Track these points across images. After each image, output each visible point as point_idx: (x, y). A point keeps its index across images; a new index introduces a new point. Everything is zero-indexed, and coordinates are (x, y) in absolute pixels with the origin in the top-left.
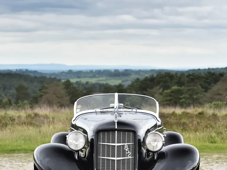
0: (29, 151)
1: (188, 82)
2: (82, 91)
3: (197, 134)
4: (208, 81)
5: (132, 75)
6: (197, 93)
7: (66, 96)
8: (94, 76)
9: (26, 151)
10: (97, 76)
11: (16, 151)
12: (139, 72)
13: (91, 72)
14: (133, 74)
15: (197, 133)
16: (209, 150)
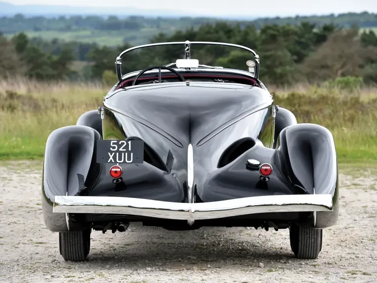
0: (35, 157)
1: (265, 42)
2: (49, 58)
3: (344, 130)
4: (303, 40)
5: (143, 27)
6: (281, 64)
7: (21, 66)
8: (68, 29)
9: (30, 156)
10: (74, 27)
11: (11, 156)
12: (157, 22)
13: (62, 19)
14: (145, 25)
15: (344, 128)
16: (371, 160)
